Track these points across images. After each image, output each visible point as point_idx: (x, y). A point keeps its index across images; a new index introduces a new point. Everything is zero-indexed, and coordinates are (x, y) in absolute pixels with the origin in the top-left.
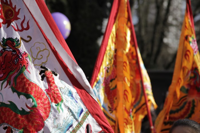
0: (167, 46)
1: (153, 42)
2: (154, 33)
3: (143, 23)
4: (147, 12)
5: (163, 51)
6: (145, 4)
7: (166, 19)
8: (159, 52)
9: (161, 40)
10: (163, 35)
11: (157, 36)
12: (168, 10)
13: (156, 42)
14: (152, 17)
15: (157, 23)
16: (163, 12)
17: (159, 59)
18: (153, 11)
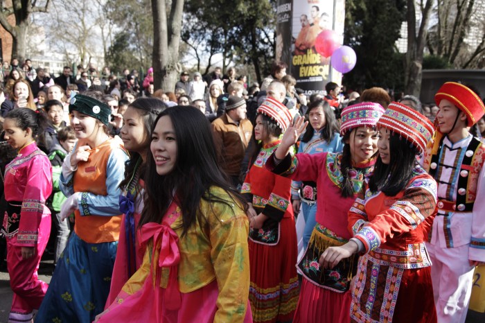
0: (466, 45)
1: (451, 42)
2: (453, 33)
3: (443, 24)
4: (447, 12)
5: (462, 51)
6: (447, 4)
7: (467, 19)
8: (457, 52)
9: (461, 40)
10: (463, 35)
11: (457, 36)
12: (469, 10)
13: (455, 43)
14: (452, 18)
15: (457, 23)
16: (464, 13)
17: (457, 58)
18: (454, 11)
